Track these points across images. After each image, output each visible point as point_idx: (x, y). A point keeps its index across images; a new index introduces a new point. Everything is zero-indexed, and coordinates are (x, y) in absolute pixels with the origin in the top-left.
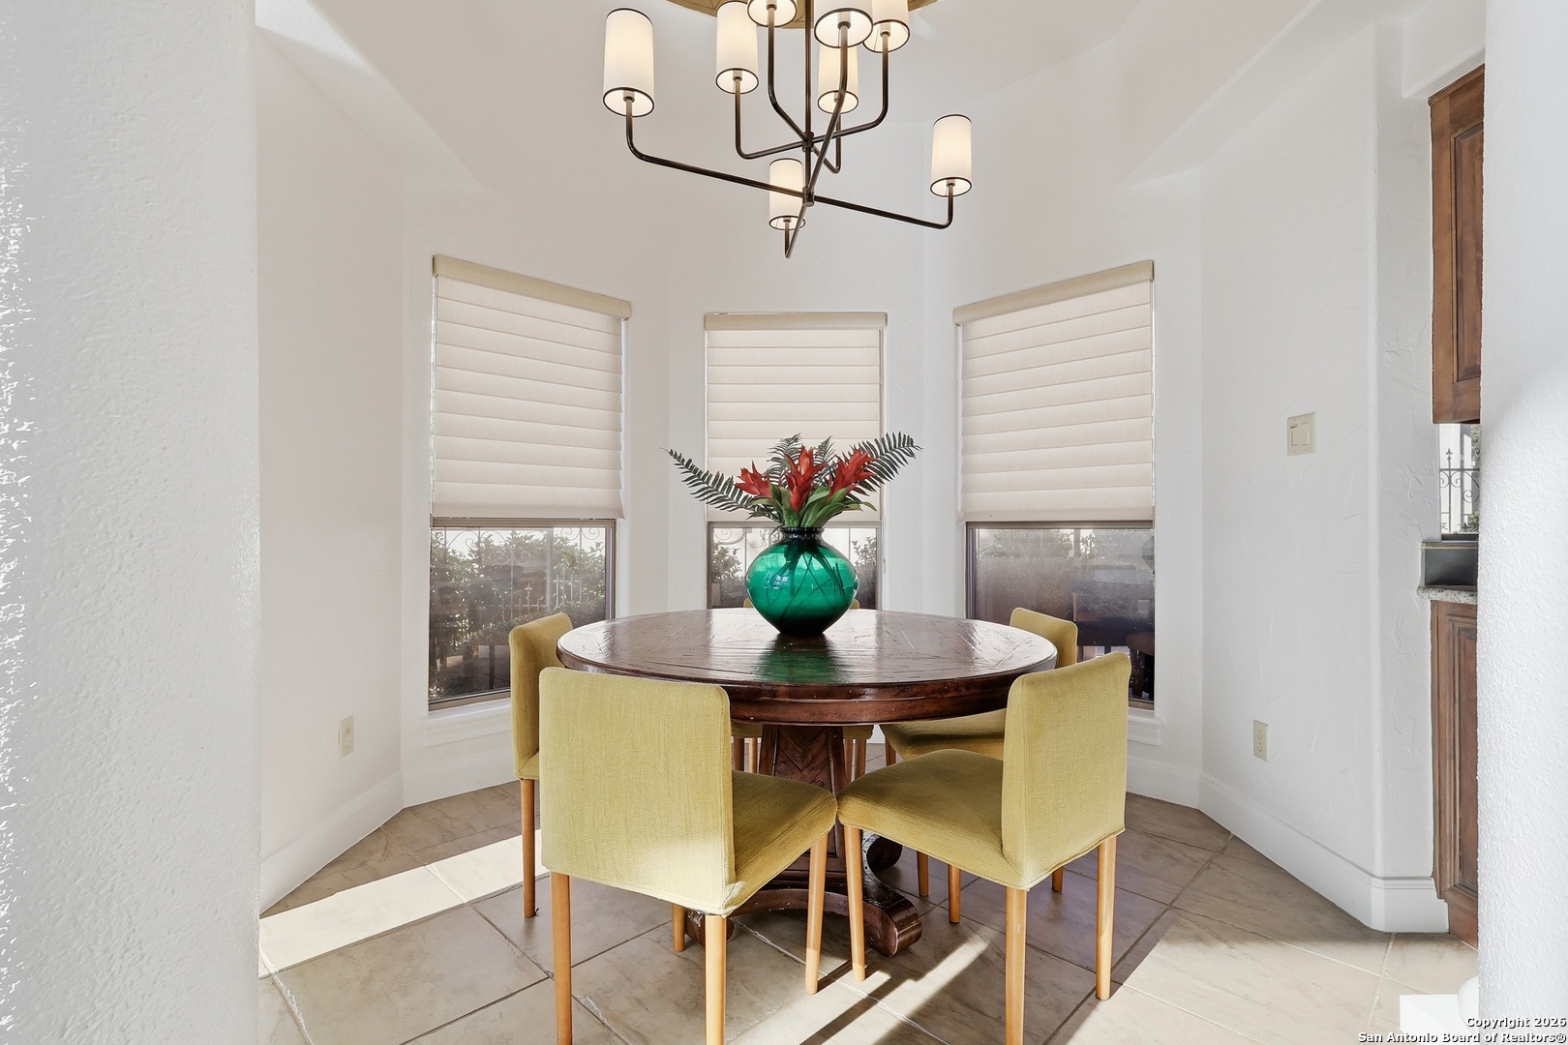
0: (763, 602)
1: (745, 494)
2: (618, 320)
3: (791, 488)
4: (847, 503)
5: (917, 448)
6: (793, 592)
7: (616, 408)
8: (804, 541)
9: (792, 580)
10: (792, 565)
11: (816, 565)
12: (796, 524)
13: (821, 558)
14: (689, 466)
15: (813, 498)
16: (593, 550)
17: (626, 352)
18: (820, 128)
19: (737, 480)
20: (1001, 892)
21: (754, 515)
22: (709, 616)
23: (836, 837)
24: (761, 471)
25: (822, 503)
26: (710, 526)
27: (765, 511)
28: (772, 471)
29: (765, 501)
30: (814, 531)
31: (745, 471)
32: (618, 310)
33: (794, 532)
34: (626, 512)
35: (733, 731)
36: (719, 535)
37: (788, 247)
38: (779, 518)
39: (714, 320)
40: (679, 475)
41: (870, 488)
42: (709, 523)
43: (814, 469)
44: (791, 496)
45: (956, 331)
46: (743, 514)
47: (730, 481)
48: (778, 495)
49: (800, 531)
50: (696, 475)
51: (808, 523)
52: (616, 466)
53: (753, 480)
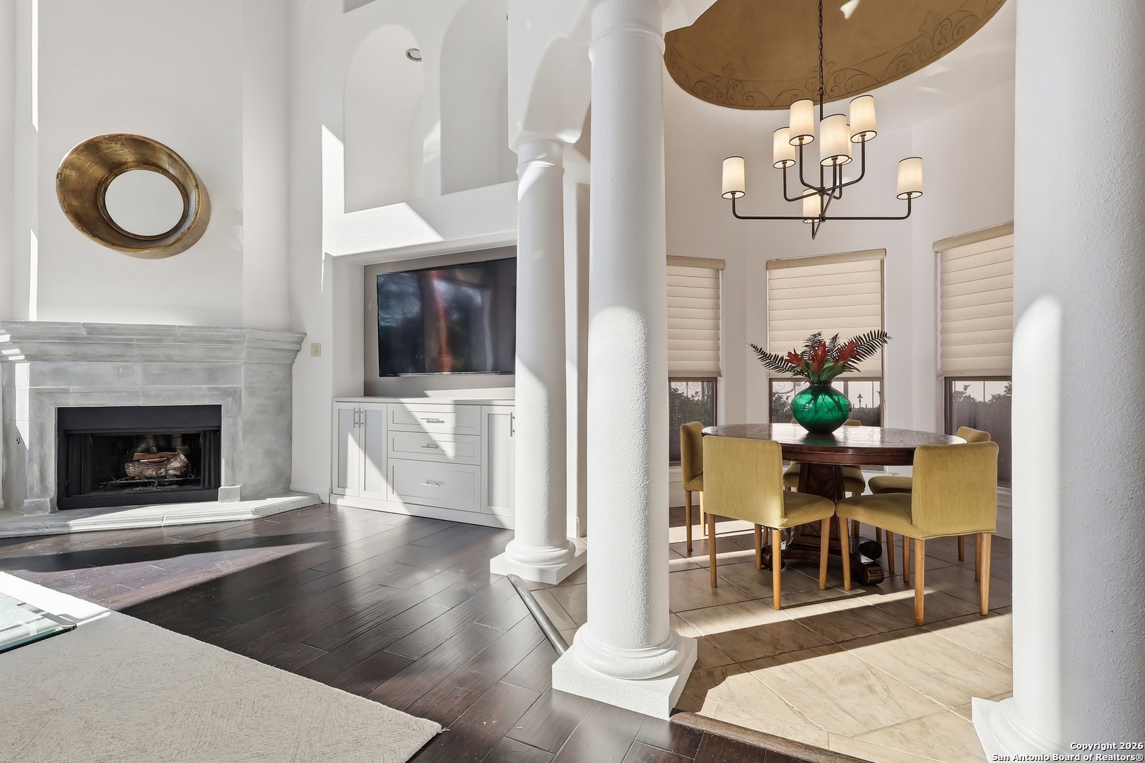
0: (799, 416)
1: (790, 364)
2: (718, 270)
3: (814, 362)
4: (845, 368)
5: (890, 338)
6: (816, 411)
7: (717, 318)
8: (820, 387)
9: (815, 406)
10: (815, 399)
11: (828, 399)
12: (817, 378)
13: (831, 396)
14: (760, 351)
15: (827, 365)
16: (693, 396)
17: (722, 286)
18: (828, 184)
19: (786, 358)
20: (912, 540)
21: (795, 375)
22: (770, 426)
23: (835, 521)
24: (799, 353)
25: (831, 369)
26: (771, 380)
27: (801, 372)
28: (804, 352)
29: (800, 368)
30: (828, 382)
31: (790, 353)
32: (717, 266)
33: (816, 383)
34: (723, 373)
35: (784, 483)
36: (777, 386)
37: (814, 234)
38: (808, 376)
39: (772, 264)
40: (756, 356)
41: (859, 360)
42: (770, 379)
43: (825, 353)
44: (814, 365)
45: (936, 257)
46: (789, 374)
47: (782, 358)
48: (807, 365)
49: (819, 382)
50: (764, 356)
51: (824, 377)
52: (717, 349)
53: (794, 357)
